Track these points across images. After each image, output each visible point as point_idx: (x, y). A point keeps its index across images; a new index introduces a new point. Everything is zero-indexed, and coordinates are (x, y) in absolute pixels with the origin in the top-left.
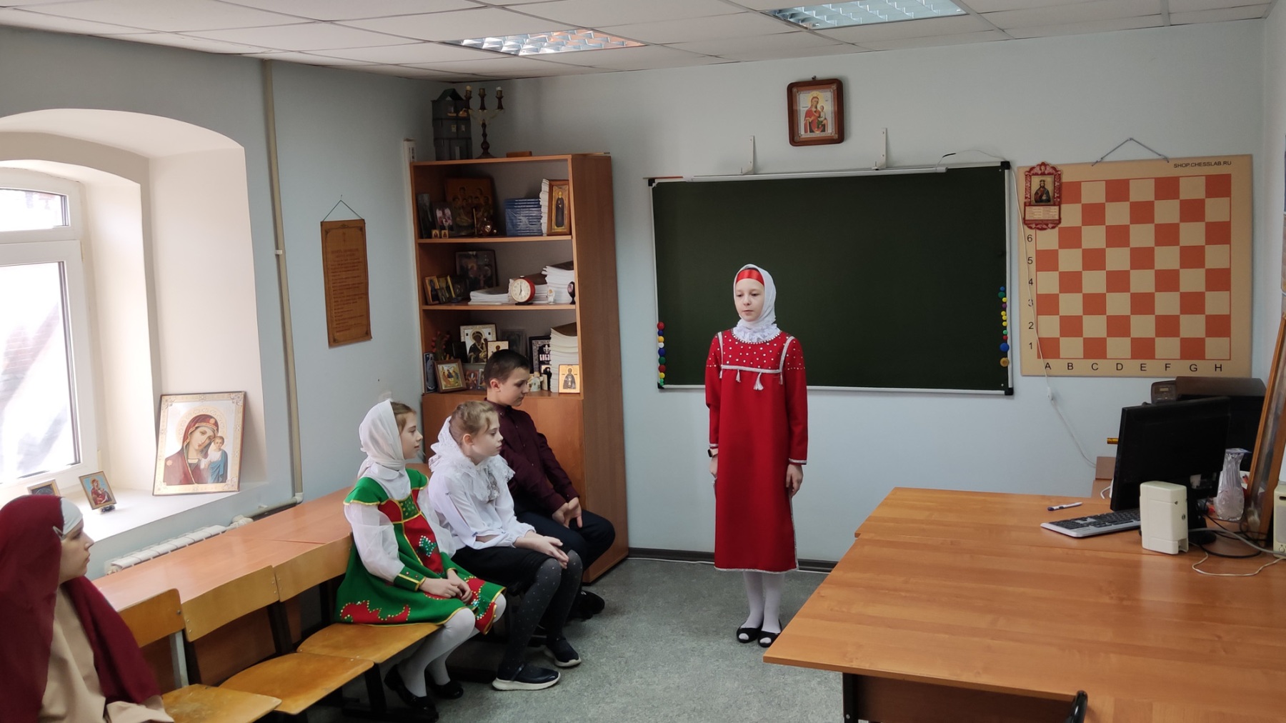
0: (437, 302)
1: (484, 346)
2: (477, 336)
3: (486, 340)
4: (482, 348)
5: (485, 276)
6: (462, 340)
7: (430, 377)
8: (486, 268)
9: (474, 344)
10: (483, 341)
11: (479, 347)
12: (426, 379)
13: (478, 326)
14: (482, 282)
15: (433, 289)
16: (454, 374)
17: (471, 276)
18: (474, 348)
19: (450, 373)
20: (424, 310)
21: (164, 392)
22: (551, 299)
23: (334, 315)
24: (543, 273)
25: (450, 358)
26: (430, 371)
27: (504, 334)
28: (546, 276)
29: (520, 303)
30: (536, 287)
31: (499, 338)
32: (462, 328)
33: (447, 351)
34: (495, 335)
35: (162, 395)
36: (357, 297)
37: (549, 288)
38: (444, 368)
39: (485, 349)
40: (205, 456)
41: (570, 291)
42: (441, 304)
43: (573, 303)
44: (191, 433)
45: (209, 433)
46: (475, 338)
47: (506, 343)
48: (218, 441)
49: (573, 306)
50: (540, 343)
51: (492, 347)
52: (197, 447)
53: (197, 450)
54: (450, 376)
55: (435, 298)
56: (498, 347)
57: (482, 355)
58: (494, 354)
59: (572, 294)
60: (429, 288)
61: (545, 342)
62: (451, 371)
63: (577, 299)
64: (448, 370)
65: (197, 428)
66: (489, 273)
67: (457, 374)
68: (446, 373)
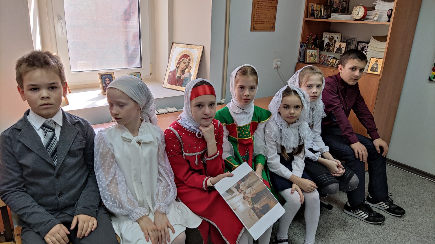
0: (313, 17)
1: (333, 44)
2: (331, 39)
3: (335, 41)
4: (332, 45)
5: (342, 7)
6: (323, 40)
7: (302, 55)
8: (344, 3)
9: (329, 43)
10: (333, 41)
11: (331, 44)
12: (300, 56)
13: (332, 34)
14: (340, 10)
15: (313, 10)
16: (314, 55)
17: (335, 6)
18: (328, 45)
19: (312, 55)
20: (305, 21)
21: (174, 42)
22: (375, 19)
23: (256, 15)
24: (375, 3)
25: (314, 47)
26: (303, 52)
27: (345, 38)
28: (376, 5)
29: (356, 20)
30: (368, 12)
31: (342, 41)
32: (324, 34)
33: (314, 43)
34: (340, 39)
35: (173, 43)
36: (270, 7)
37: (376, 12)
38: (309, 52)
39: (333, 46)
40: (183, 74)
41: (389, 14)
42: (314, 18)
43: (389, 21)
44: (180, 62)
45: (187, 64)
46: (329, 39)
47: (345, 44)
48: (189, 68)
49: (388, 23)
50: (363, 45)
51: (337, 45)
52: (181, 69)
53: (181, 71)
54: (312, 56)
55: (313, 15)
56: (340, 45)
57: (331, 48)
58: (338, 49)
59: (389, 17)
60: (310, 9)
61: (366, 45)
62: (313, 54)
63: (392, 20)
64: (311, 53)
65: (183, 60)
66: (345, 5)
67: (315, 55)
68: (310, 54)
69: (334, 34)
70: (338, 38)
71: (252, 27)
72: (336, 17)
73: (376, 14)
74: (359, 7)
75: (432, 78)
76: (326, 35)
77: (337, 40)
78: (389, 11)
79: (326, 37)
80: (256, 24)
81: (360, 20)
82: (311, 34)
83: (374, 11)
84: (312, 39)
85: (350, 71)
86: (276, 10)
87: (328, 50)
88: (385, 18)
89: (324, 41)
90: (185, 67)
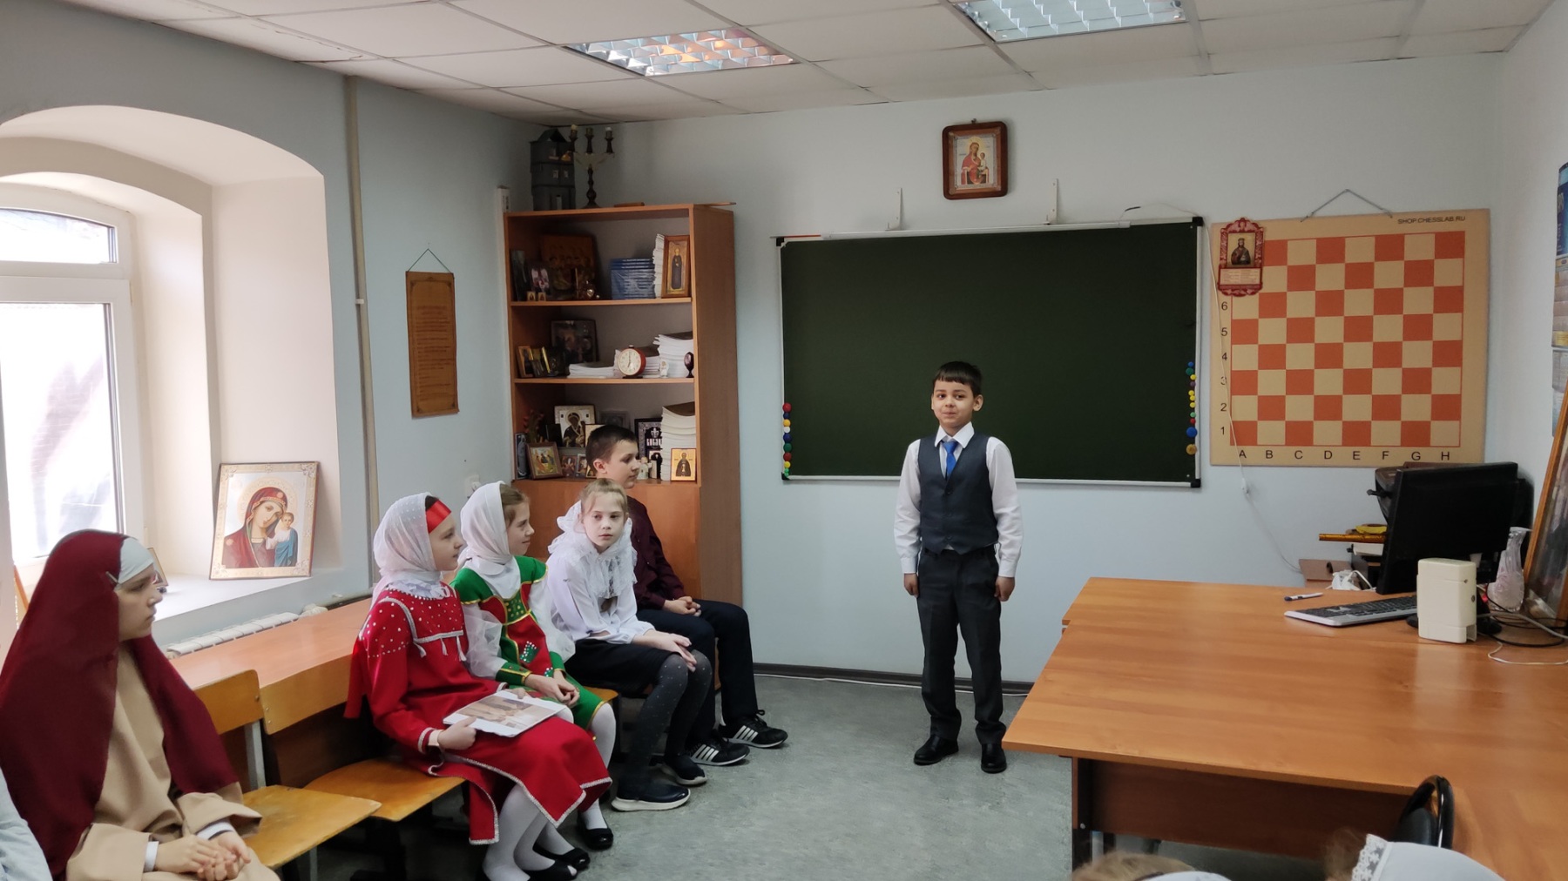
0: (531, 375)
1: (581, 429)
2: (574, 418)
3: (583, 423)
4: (579, 432)
5: (583, 350)
6: (557, 423)
7: (522, 461)
8: (585, 340)
9: (570, 428)
10: (580, 424)
11: (576, 431)
12: (518, 464)
13: (574, 407)
14: (581, 356)
15: (527, 360)
16: (548, 459)
17: (569, 348)
18: (569, 432)
19: (543, 457)
20: (516, 384)
21: (224, 461)
22: (664, 372)
24: (655, 343)
25: (543, 441)
26: (522, 455)
28: (658, 346)
29: (628, 377)
30: (647, 358)
33: (541, 432)
34: (593, 418)
35: (221, 465)
37: (662, 360)
38: (537, 452)
39: (582, 434)
40: (272, 535)
41: (687, 362)
42: (534, 377)
43: (690, 376)
44: (255, 508)
45: (277, 509)
46: (570, 420)
48: (288, 518)
49: (691, 380)
50: (647, 425)
52: (262, 525)
53: (262, 528)
54: (544, 460)
55: (530, 371)
57: (578, 440)
59: (690, 367)
60: (523, 359)
61: (654, 424)
62: (546, 456)
63: (695, 371)
64: (542, 455)
65: (262, 503)
66: (589, 346)
67: (551, 459)
68: (540, 456)
72: (580, 373)
73: (664, 363)
78: (686, 357)
81: (638, 375)
82: (532, 411)
83: (656, 357)
84: (538, 422)
90: (274, 519)
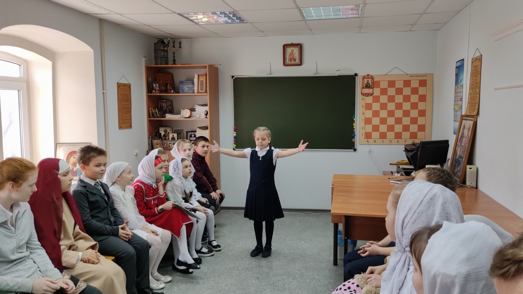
0: (153, 117)
1: (168, 135)
2: (165, 131)
3: (168, 133)
4: (167, 135)
5: (169, 110)
7: (150, 144)
8: (170, 106)
9: (164, 134)
10: (167, 133)
11: (166, 135)
12: (149, 145)
13: (166, 128)
14: (168, 112)
15: (152, 113)
16: (159, 144)
17: (164, 109)
18: (164, 136)
19: (157, 143)
20: (149, 120)
21: (58, 142)
22: (197, 116)
23: (121, 118)
24: (194, 107)
27: (175, 131)
28: (195, 108)
29: (186, 118)
30: (192, 112)
31: (173, 132)
32: (160, 128)
35: (57, 144)
36: (128, 112)
40: (76, 166)
43: (206, 118)
44: (69, 158)
46: (164, 132)
47: (176, 134)
50: (191, 133)
51: (171, 136)
56: (173, 135)
57: (167, 138)
58: (172, 138)
59: (206, 115)
61: (193, 133)
63: (208, 116)
65: (72, 156)
66: (171, 108)
68: (156, 143)
69: (167, 128)
70: (170, 130)
71: (120, 127)
72: (169, 116)
73: (197, 114)
74: (186, 110)
75: (235, 149)
76: (161, 129)
77: (170, 132)
78: (205, 112)
79: (162, 130)
80: (122, 124)
81: (189, 117)
82: (153, 129)
83: (195, 112)
84: (155, 132)
85: (201, 148)
86: (131, 113)
87: (165, 139)
88: (203, 116)
89: (161, 133)
90: (76, 161)
